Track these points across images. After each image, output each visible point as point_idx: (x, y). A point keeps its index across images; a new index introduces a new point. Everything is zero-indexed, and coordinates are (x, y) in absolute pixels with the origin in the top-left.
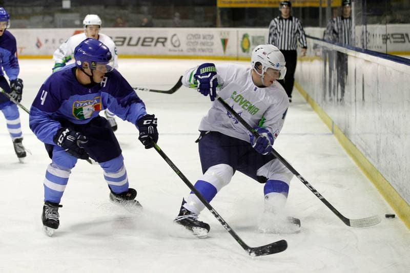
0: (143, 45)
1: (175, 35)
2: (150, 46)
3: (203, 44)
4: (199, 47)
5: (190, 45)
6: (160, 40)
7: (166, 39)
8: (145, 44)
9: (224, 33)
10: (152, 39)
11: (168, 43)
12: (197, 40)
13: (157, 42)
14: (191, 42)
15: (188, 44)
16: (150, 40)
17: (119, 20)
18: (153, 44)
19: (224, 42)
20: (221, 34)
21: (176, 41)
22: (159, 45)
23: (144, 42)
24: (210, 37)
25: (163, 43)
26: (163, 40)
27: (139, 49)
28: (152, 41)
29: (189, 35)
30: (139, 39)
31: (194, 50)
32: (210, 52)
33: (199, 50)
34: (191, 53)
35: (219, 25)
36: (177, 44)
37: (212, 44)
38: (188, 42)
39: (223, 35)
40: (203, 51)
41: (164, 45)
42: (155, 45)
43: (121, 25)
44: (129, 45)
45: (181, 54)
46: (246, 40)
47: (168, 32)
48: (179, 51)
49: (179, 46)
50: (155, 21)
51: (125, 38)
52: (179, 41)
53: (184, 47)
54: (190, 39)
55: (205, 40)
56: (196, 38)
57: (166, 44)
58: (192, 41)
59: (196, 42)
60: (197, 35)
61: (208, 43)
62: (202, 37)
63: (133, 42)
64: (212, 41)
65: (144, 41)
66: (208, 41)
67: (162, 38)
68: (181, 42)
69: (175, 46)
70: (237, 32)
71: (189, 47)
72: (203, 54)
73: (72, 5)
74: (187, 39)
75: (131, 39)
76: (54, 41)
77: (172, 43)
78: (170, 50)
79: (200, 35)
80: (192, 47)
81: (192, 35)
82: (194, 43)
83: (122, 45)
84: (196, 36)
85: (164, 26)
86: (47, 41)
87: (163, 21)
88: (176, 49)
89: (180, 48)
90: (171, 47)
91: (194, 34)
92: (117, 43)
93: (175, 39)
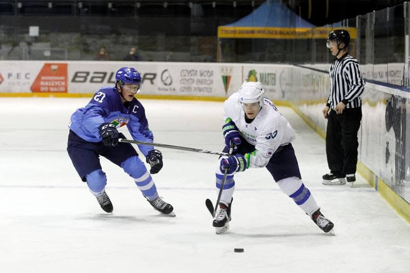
1: (166, 70)
3: (200, 82)
4: (194, 85)
5: (184, 83)
6: (148, 76)
7: (155, 75)
9: (227, 70)
11: (158, 80)
12: (192, 77)
13: (144, 78)
14: (186, 79)
15: (183, 81)
19: (226, 80)
20: (223, 70)
21: (167, 78)
24: (209, 74)
25: (151, 80)
26: (151, 77)
29: (183, 71)
31: (189, 89)
32: (209, 92)
33: (195, 89)
34: (185, 93)
35: (220, 60)
36: (168, 81)
37: (212, 82)
39: (225, 71)
40: (200, 90)
41: (152, 83)
45: (173, 93)
46: (252, 77)
47: (157, 67)
48: (171, 90)
49: (170, 84)
50: (142, 53)
51: (105, 74)
52: (171, 78)
53: (177, 85)
54: (185, 75)
55: (203, 77)
56: (191, 75)
57: (154, 81)
58: (187, 78)
59: (191, 79)
60: (193, 70)
61: (206, 80)
62: (198, 73)
64: (211, 78)
66: (207, 78)
67: (150, 74)
68: (173, 80)
69: (166, 84)
70: (243, 67)
71: (183, 85)
73: (40, 33)
74: (181, 75)
75: (112, 74)
76: (18, 76)
77: (162, 81)
78: (159, 89)
79: (196, 71)
80: (186, 86)
81: (187, 71)
82: (189, 80)
83: (102, 81)
84: (192, 72)
86: (10, 75)
87: (151, 53)
88: (166, 87)
89: (172, 86)
90: (161, 85)
91: (189, 69)
92: (95, 80)
93: (166, 75)
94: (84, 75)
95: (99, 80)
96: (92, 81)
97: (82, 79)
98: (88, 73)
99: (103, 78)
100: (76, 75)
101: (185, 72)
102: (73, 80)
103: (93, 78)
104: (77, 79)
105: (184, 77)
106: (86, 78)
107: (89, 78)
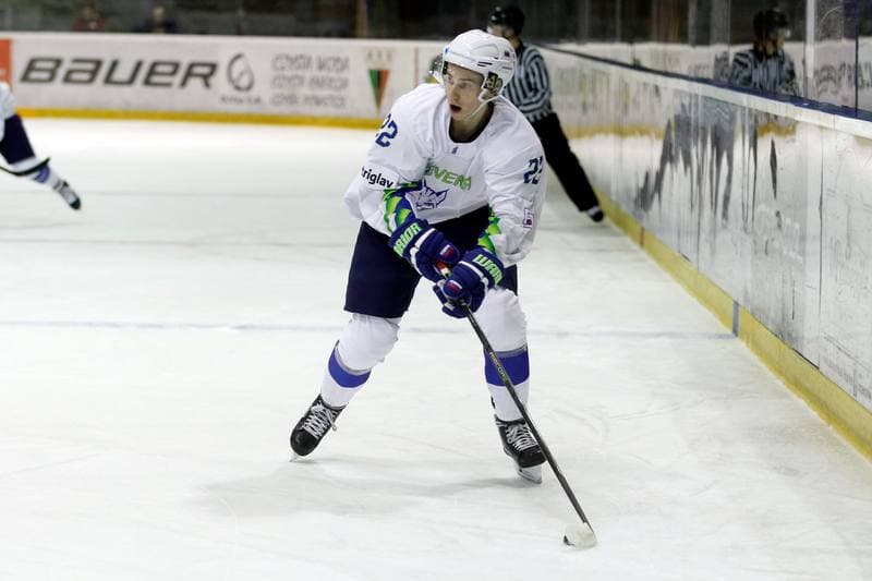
0: (147, 82)
1: (238, 57)
2: (168, 85)
3: (317, 83)
4: (305, 91)
5: (281, 86)
6: (198, 70)
7: (213, 67)
8: (156, 79)
9: (380, 55)
10: (176, 66)
11: (220, 79)
12: (300, 73)
13: (189, 74)
14: (284, 78)
15: (277, 81)
16: (168, 69)
17: (87, 13)
18: (178, 79)
19: (379, 79)
20: (370, 55)
21: (242, 74)
22: (195, 84)
23: (151, 74)
24: (339, 66)
25: (206, 78)
26: (205, 70)
27: (137, 94)
28: (174, 73)
29: (279, 58)
30: (139, 65)
31: (292, 99)
32: (337, 106)
33: (307, 99)
34: (285, 109)
35: (365, 32)
36: (244, 82)
37: (345, 84)
38: (275, 79)
39: (375, 57)
40: (318, 102)
41: (207, 85)
42: (184, 83)
43: (93, 25)
44: (108, 80)
45: (254, 109)
47: (219, 47)
48: (250, 100)
49: (249, 88)
50: (183, 18)
51: (98, 63)
52: (251, 74)
53: (263, 90)
54: (283, 68)
55: (323, 74)
56: (299, 67)
57: (213, 80)
58: (288, 73)
59: (297, 77)
60: (302, 57)
61: (331, 80)
62: (315, 64)
63: (122, 73)
64: (344, 75)
65: (152, 72)
66: (333, 74)
67: (204, 65)
68: (256, 77)
69: (238, 88)
70: (417, 51)
71: (278, 91)
72: (319, 111)
74: (274, 67)
75: (115, 64)
77: (231, 80)
78: (224, 99)
79: (310, 59)
80: (286, 92)
81: (287, 57)
82: (292, 79)
83: (91, 81)
84: (301, 61)
85: (203, 31)
87: (203, 15)
88: (241, 95)
89: (254, 93)
90: (228, 90)
91: (293, 53)
92: (75, 76)
93: (238, 67)
94: (50, 65)
95: (85, 76)
96: (67, 79)
97: (45, 75)
98: (58, 62)
99: (94, 73)
100: (31, 66)
101: (284, 61)
102: (25, 78)
103: (70, 72)
104: (34, 75)
105: (281, 73)
106: (53, 74)
107: (61, 72)
